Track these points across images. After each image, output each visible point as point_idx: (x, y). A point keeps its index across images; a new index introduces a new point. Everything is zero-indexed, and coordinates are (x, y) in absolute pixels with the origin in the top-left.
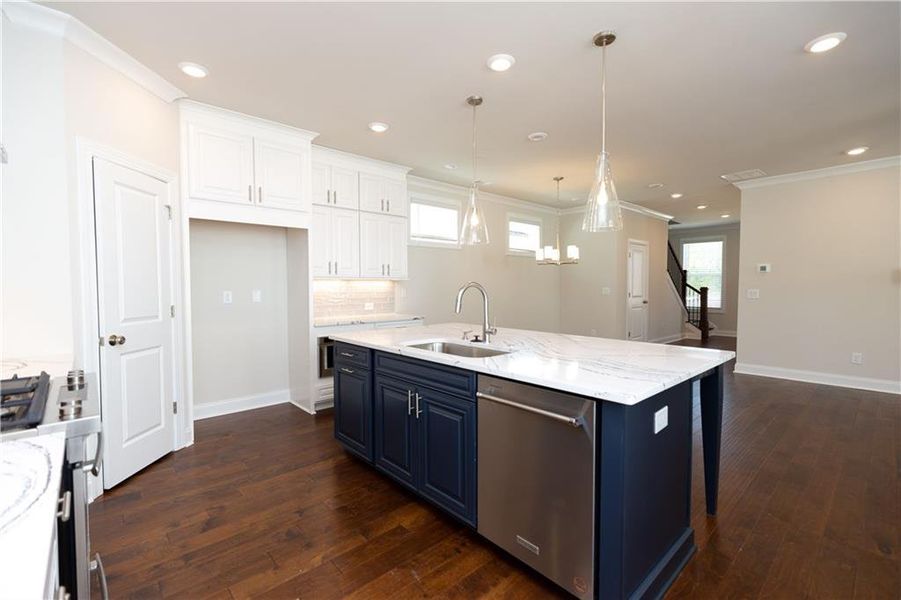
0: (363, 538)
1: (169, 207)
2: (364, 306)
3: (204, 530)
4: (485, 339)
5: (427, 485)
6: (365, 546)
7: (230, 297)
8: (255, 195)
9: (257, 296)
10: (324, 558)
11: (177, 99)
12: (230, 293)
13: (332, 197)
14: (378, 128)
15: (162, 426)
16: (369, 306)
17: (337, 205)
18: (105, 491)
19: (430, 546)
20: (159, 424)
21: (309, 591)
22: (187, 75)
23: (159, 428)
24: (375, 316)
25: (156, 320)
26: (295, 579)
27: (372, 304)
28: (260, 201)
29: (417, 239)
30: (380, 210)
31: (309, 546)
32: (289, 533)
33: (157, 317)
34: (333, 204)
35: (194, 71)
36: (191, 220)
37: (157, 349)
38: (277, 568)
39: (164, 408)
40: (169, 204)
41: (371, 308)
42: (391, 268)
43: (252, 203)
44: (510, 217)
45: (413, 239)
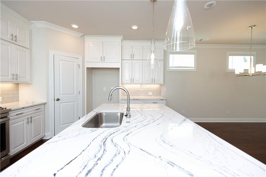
1: (79, 65)
2: (148, 93)
8: (103, 59)
11: (82, 36)
12: (105, 88)
14: (135, 28)
16: (150, 93)
17: (134, 59)
22: (74, 28)
24: (153, 97)
25: (73, 95)
27: (151, 93)
28: (104, 61)
33: (74, 94)
34: (133, 59)
35: (75, 26)
36: (87, 68)
37: (73, 102)
39: (75, 118)
41: (151, 94)
42: (156, 80)
43: (102, 61)
44: (229, 54)
45: (170, 68)
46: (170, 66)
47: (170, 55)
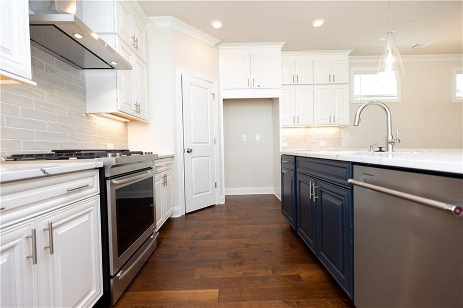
0: (271, 272)
1: (213, 94)
2: (318, 143)
3: (205, 239)
4: (388, 150)
5: (322, 253)
6: (269, 277)
7: (246, 138)
8: (251, 83)
9: (258, 137)
10: (244, 274)
11: (217, 44)
12: (246, 136)
13: (295, 78)
15: (210, 192)
16: (322, 143)
17: (299, 83)
18: (186, 213)
19: (314, 298)
20: (209, 191)
21: (226, 288)
23: (209, 193)
25: (207, 145)
26: (224, 278)
27: (324, 142)
28: (253, 86)
29: (359, 99)
30: (328, 82)
31: (240, 264)
32: (235, 254)
33: (208, 143)
34: (297, 83)
35: (217, 25)
36: (224, 100)
37: (208, 158)
38: (220, 268)
39: (212, 185)
40: (214, 93)
41: (325, 145)
42: (336, 118)
43: (249, 87)
44: (457, 71)
45: (355, 99)
46: (355, 94)
47: (355, 76)
